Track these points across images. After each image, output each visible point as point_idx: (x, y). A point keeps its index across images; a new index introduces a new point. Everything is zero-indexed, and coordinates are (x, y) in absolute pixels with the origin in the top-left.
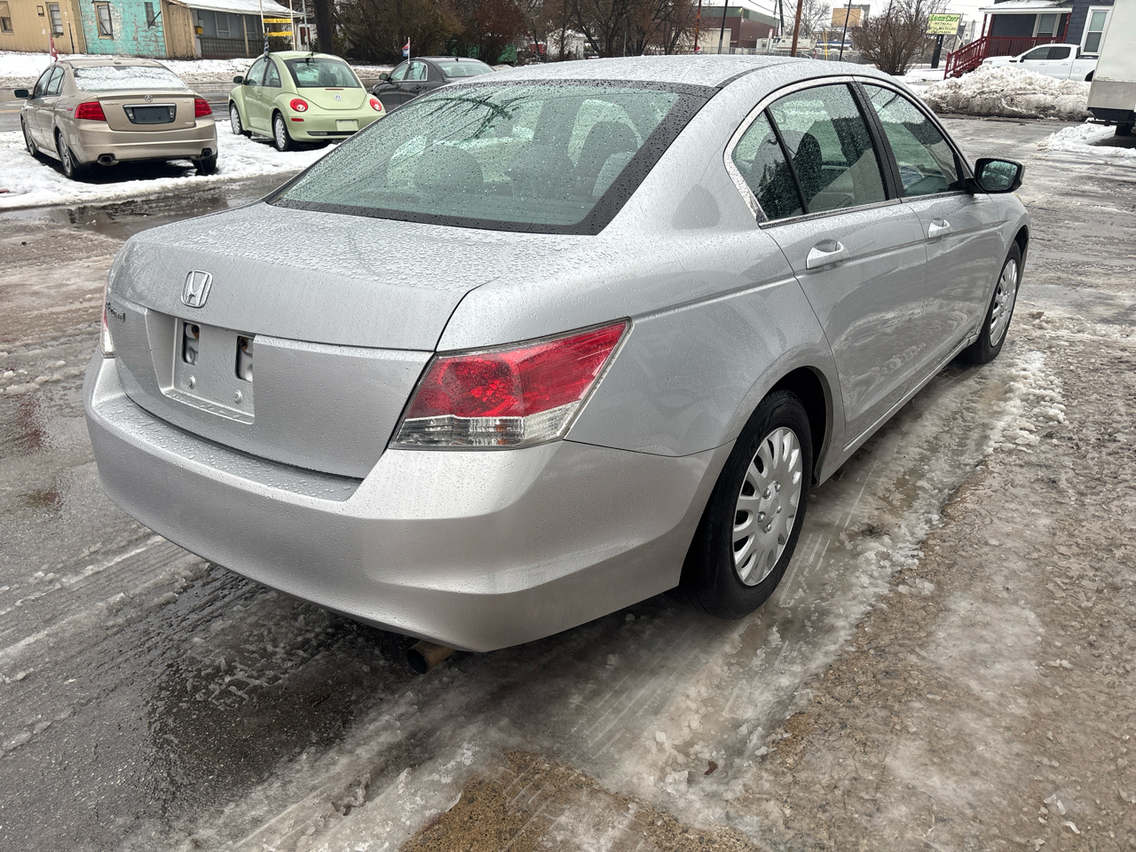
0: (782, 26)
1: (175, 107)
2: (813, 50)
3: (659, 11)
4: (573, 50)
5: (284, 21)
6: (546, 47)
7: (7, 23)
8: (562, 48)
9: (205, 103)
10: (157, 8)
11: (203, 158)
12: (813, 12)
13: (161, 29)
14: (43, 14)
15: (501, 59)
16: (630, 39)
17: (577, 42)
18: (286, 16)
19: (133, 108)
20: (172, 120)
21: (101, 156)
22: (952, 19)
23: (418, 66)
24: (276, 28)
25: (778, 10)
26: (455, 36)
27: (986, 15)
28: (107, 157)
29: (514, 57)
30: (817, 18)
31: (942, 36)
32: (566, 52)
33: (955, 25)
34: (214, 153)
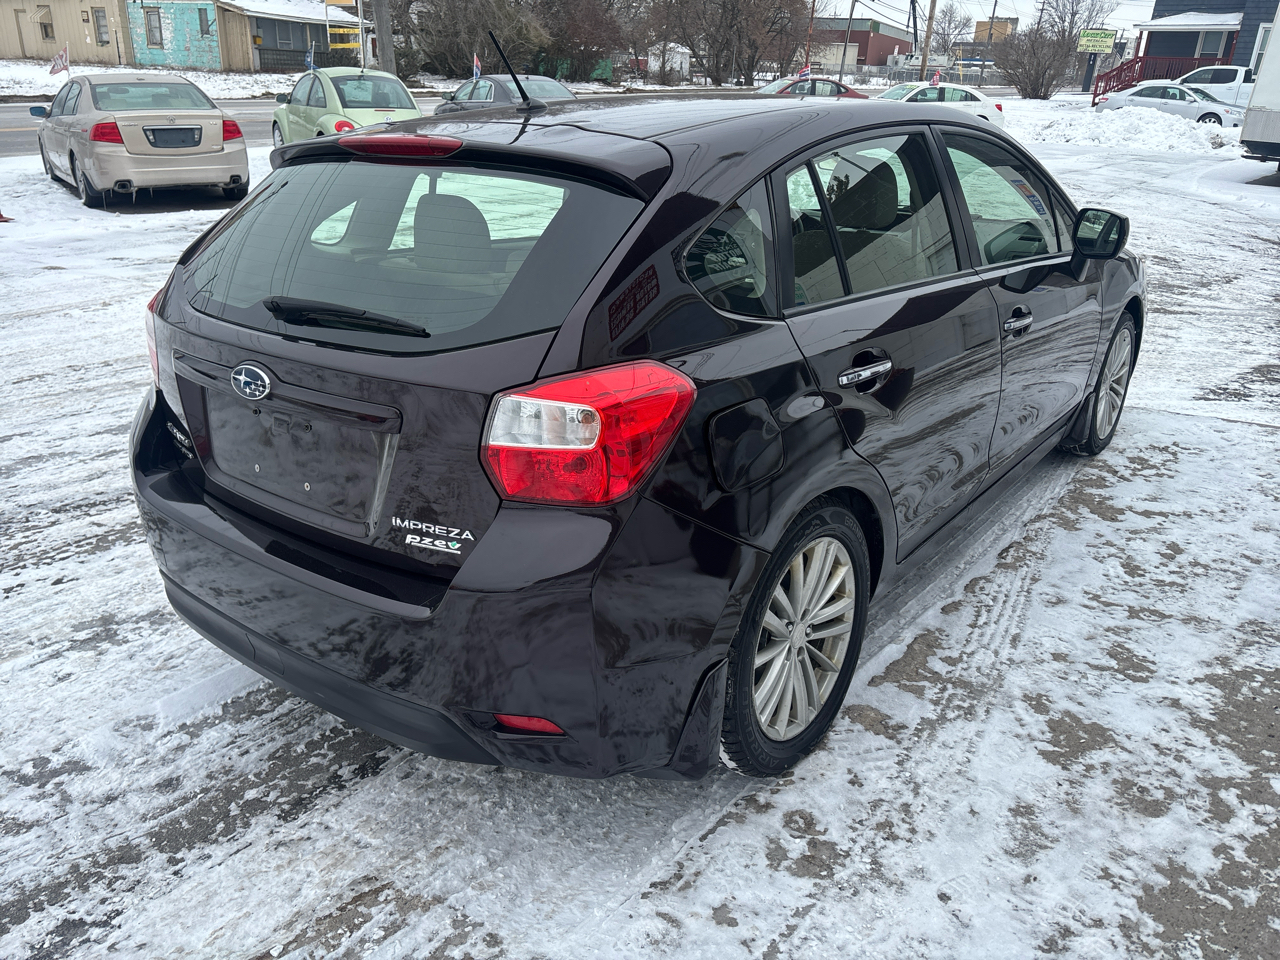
0: (916, 40)
1: (201, 129)
2: (951, 69)
3: (773, 23)
4: (677, 67)
5: (351, 31)
6: (646, 62)
7: (49, 30)
8: (664, 63)
9: (235, 125)
10: (212, 15)
11: (232, 186)
12: (953, 25)
13: (215, 38)
14: (88, 21)
15: (594, 75)
16: (740, 53)
17: (680, 57)
18: (355, 25)
19: (153, 130)
20: (198, 143)
21: (117, 182)
22: (1106, 36)
23: (485, 84)
24: (343, 38)
25: (911, 24)
26: (542, 49)
27: (1141, 33)
28: (124, 184)
29: (608, 75)
30: (957, 32)
31: (1095, 55)
32: (668, 68)
33: (1110, 42)
34: (244, 180)
